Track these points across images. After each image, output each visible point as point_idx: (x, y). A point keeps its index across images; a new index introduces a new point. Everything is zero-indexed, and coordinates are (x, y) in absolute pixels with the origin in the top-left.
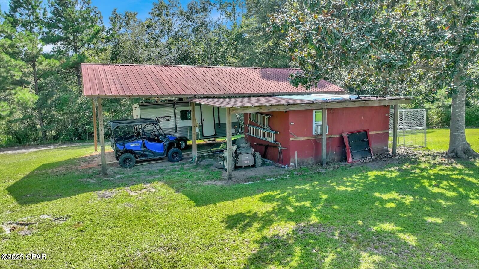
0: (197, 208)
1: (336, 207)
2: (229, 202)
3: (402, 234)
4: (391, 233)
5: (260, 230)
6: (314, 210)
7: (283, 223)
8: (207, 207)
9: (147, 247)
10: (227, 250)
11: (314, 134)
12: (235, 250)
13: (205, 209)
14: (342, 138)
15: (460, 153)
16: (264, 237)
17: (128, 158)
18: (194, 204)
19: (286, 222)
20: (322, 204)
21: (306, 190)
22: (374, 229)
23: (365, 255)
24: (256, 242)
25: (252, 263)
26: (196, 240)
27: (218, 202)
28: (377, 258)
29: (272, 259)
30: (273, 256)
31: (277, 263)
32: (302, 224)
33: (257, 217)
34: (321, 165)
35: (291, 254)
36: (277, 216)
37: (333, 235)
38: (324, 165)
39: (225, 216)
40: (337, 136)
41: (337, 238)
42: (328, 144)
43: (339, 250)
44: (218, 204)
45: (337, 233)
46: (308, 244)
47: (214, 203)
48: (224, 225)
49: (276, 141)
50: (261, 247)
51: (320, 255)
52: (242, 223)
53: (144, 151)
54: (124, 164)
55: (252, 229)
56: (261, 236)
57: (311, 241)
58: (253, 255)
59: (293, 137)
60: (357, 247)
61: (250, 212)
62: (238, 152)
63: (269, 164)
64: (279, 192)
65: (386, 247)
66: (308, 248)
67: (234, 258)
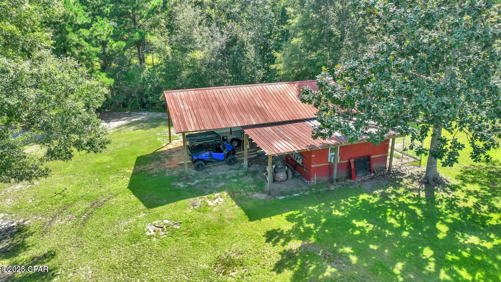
0: (251, 223)
1: (327, 231)
2: (268, 219)
3: (352, 256)
4: (347, 254)
5: (283, 244)
6: (315, 232)
7: (295, 241)
8: (256, 222)
9: (228, 252)
10: (266, 258)
11: (329, 161)
12: (269, 257)
13: (254, 223)
14: (349, 163)
15: (431, 180)
16: (285, 251)
17: (200, 164)
18: (248, 219)
19: (297, 240)
20: (320, 227)
21: (315, 212)
22: (341, 250)
23: (329, 267)
24: (280, 253)
25: (277, 267)
26: (251, 249)
27: (262, 218)
28: (333, 270)
29: (286, 265)
30: (287, 263)
31: (288, 268)
32: (306, 243)
33: (283, 234)
34: (333, 182)
35: (295, 263)
36: (294, 234)
37: (319, 252)
38: (335, 183)
39: (265, 231)
40: (347, 161)
41: (320, 254)
42: (338, 169)
43: (318, 263)
44: (262, 220)
45: (321, 251)
46: (305, 257)
47: (260, 219)
48: (264, 239)
49: (302, 163)
50: (282, 257)
51: (308, 265)
52: (275, 239)
53: (211, 159)
54: (197, 168)
55: (279, 244)
56: (283, 249)
57: (307, 256)
58: (278, 262)
59: (314, 164)
60: (327, 262)
61: (279, 229)
62: (276, 170)
63: (298, 177)
64: (298, 212)
65: (341, 263)
66: (304, 260)
67: (269, 262)
